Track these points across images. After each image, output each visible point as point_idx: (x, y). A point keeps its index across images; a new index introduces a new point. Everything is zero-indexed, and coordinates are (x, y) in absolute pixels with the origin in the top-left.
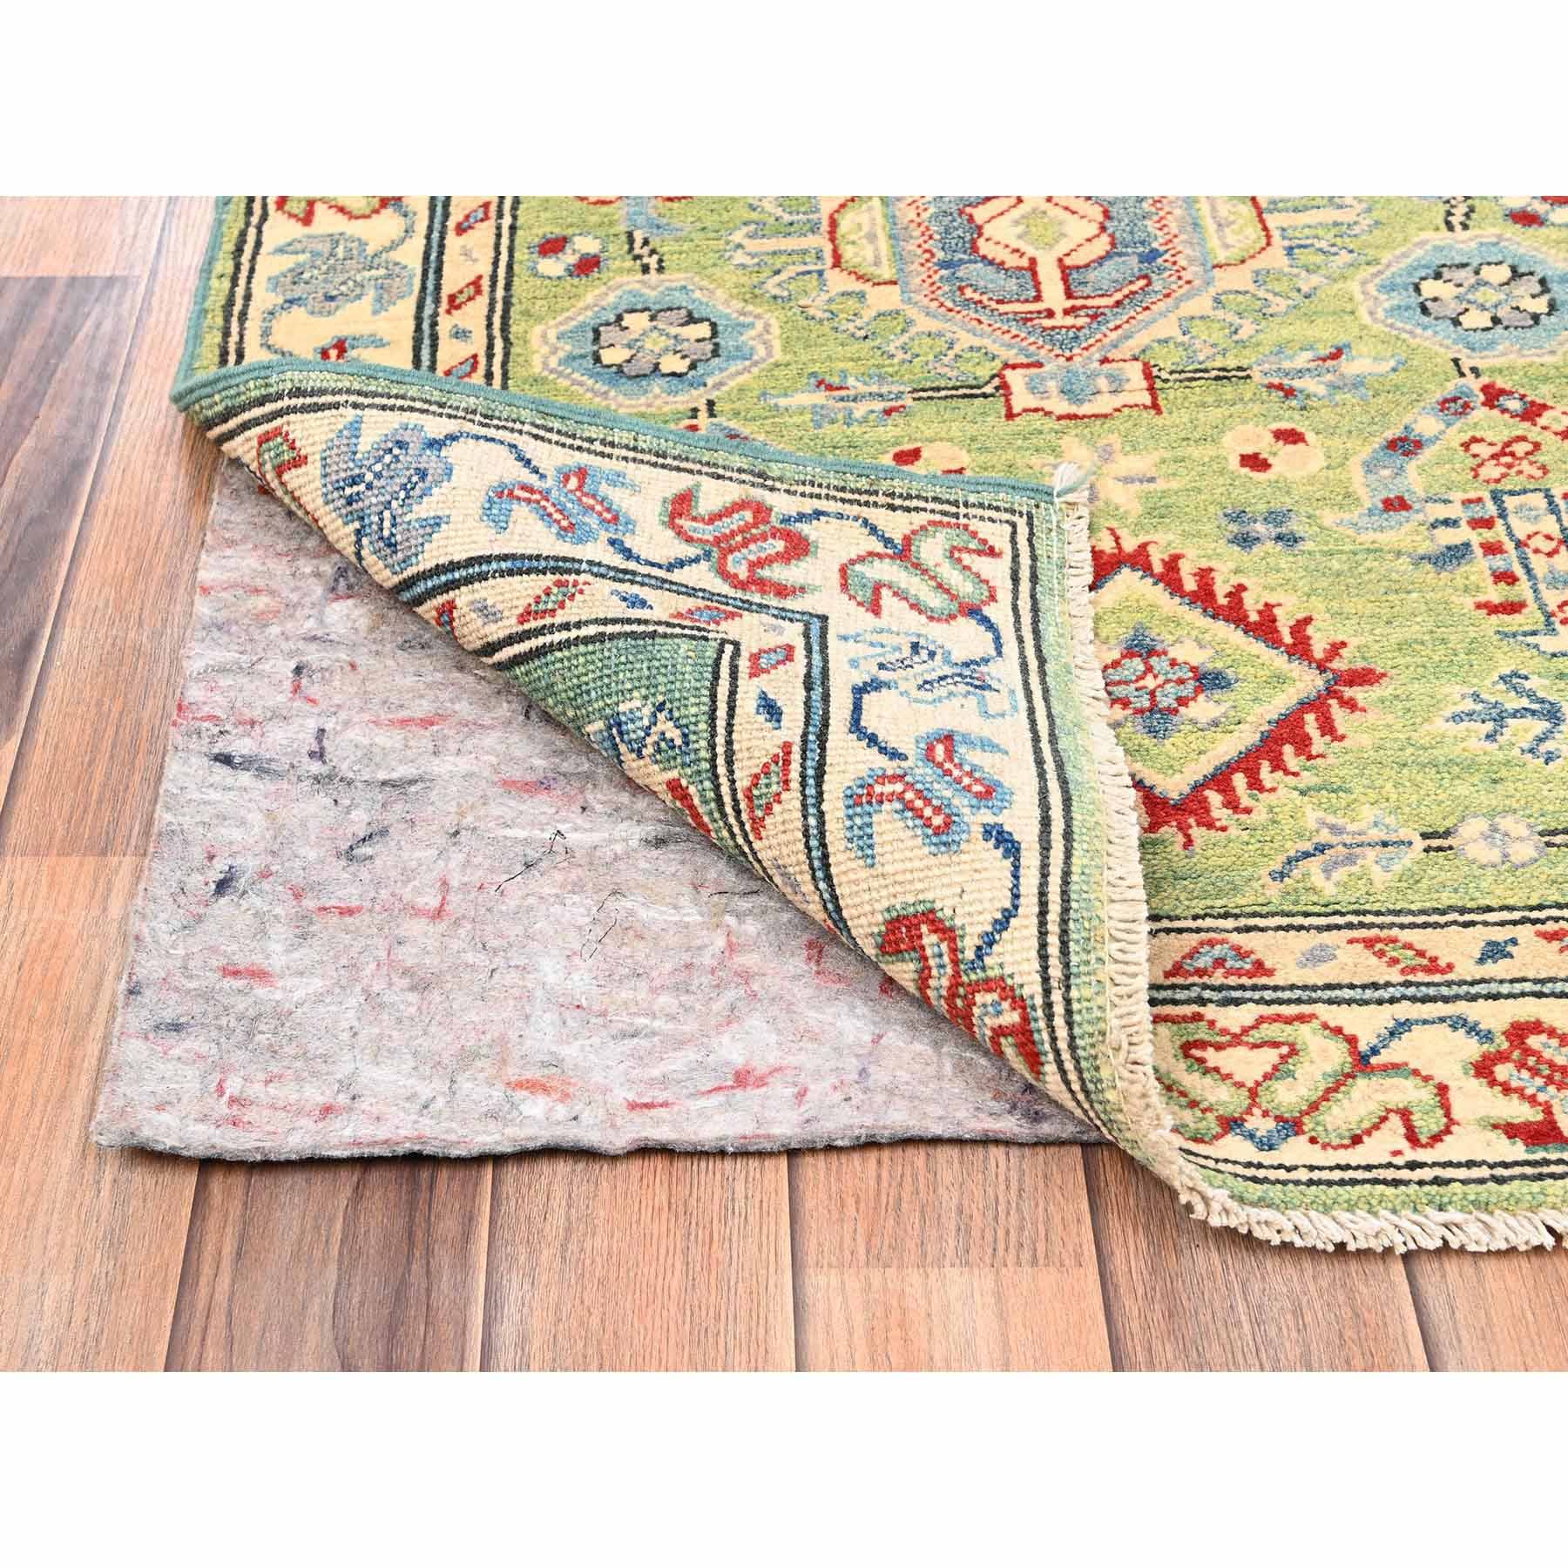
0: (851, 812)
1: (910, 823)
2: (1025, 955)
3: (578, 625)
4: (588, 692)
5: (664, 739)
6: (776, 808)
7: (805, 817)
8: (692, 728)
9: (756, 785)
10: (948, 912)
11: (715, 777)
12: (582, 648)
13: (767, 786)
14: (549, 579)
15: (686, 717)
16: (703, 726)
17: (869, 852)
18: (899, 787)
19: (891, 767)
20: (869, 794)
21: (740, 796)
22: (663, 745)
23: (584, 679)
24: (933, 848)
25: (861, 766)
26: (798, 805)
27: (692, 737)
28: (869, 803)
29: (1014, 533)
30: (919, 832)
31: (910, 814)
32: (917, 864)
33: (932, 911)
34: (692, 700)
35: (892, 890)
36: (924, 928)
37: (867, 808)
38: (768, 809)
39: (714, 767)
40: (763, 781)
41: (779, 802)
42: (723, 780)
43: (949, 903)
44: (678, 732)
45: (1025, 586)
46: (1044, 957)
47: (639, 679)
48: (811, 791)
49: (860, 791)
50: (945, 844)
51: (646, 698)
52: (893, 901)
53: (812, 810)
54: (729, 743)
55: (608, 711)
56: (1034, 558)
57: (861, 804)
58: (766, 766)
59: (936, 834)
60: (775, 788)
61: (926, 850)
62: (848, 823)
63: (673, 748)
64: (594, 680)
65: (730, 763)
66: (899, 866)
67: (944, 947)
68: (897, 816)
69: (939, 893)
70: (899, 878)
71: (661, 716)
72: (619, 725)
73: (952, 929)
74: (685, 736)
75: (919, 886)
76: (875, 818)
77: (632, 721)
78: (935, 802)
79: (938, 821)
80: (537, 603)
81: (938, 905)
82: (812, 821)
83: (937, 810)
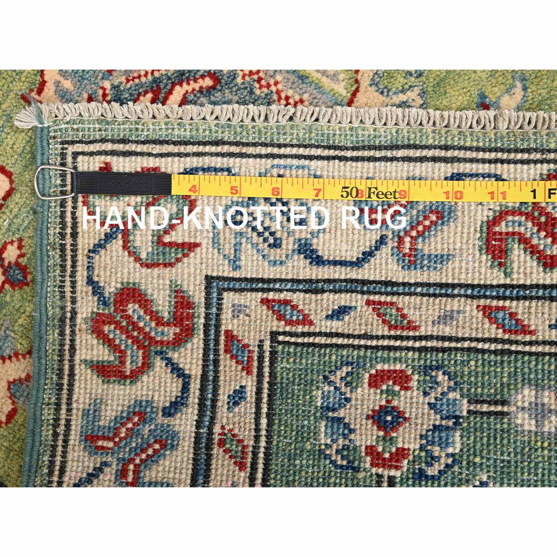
0: (419, 266)
1: (433, 233)
2: (525, 171)
3: (257, 430)
4: (303, 427)
5: (345, 378)
6: (405, 311)
7: (416, 294)
8: (344, 359)
9: (389, 322)
10: (491, 213)
11: (377, 348)
12: (275, 427)
13: (391, 315)
14: (216, 451)
15: (336, 362)
16: (345, 353)
17: (445, 257)
18: (407, 239)
19: (391, 244)
20: (410, 256)
21: (392, 333)
22: (349, 379)
23: (294, 427)
24: (451, 220)
25: (390, 260)
26: (407, 298)
27: (350, 359)
28: (415, 256)
29: (83, 153)
30: (440, 228)
31: (427, 233)
32: (459, 229)
33: (488, 222)
34: (327, 358)
35: (471, 246)
36: (497, 229)
37: (419, 257)
38: (404, 316)
39: (372, 347)
40: (388, 317)
41: (402, 309)
42: (380, 343)
43: (485, 213)
44: (344, 368)
45: (133, 147)
46: (527, 162)
47: (305, 391)
48: (401, 289)
49: (407, 261)
50: (449, 213)
51: (318, 388)
52: (477, 247)
53: (412, 289)
54: (359, 337)
55: (318, 414)
56: (103, 141)
57: (415, 261)
58: (379, 315)
59: (442, 218)
60: (394, 311)
61: (452, 224)
62: (425, 268)
63: (352, 373)
64: (297, 421)
65: (372, 337)
66: (458, 239)
67: (510, 218)
68: (427, 240)
69: (479, 218)
70: (465, 241)
71: (332, 378)
72: (328, 409)
73: (501, 213)
74: (347, 364)
75: (472, 229)
76: (426, 252)
77: (328, 399)
78: (421, 219)
79: (434, 218)
80: (235, 457)
81: (485, 219)
82: (419, 290)
83: (426, 218)
